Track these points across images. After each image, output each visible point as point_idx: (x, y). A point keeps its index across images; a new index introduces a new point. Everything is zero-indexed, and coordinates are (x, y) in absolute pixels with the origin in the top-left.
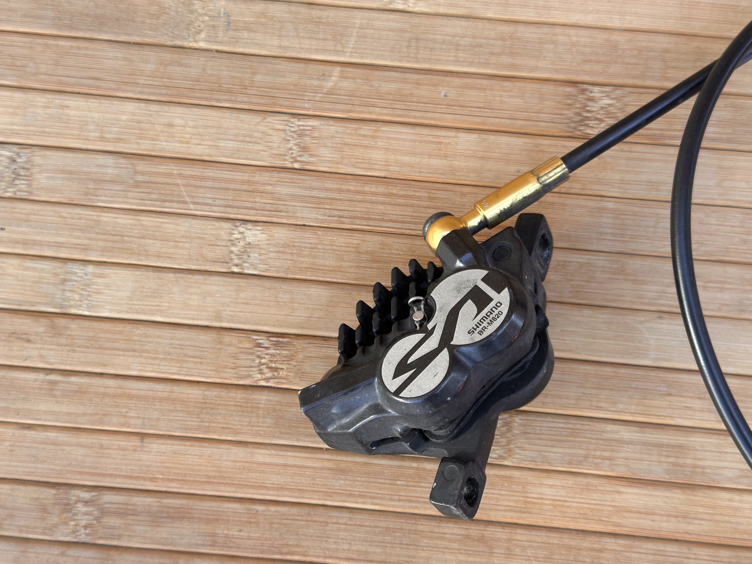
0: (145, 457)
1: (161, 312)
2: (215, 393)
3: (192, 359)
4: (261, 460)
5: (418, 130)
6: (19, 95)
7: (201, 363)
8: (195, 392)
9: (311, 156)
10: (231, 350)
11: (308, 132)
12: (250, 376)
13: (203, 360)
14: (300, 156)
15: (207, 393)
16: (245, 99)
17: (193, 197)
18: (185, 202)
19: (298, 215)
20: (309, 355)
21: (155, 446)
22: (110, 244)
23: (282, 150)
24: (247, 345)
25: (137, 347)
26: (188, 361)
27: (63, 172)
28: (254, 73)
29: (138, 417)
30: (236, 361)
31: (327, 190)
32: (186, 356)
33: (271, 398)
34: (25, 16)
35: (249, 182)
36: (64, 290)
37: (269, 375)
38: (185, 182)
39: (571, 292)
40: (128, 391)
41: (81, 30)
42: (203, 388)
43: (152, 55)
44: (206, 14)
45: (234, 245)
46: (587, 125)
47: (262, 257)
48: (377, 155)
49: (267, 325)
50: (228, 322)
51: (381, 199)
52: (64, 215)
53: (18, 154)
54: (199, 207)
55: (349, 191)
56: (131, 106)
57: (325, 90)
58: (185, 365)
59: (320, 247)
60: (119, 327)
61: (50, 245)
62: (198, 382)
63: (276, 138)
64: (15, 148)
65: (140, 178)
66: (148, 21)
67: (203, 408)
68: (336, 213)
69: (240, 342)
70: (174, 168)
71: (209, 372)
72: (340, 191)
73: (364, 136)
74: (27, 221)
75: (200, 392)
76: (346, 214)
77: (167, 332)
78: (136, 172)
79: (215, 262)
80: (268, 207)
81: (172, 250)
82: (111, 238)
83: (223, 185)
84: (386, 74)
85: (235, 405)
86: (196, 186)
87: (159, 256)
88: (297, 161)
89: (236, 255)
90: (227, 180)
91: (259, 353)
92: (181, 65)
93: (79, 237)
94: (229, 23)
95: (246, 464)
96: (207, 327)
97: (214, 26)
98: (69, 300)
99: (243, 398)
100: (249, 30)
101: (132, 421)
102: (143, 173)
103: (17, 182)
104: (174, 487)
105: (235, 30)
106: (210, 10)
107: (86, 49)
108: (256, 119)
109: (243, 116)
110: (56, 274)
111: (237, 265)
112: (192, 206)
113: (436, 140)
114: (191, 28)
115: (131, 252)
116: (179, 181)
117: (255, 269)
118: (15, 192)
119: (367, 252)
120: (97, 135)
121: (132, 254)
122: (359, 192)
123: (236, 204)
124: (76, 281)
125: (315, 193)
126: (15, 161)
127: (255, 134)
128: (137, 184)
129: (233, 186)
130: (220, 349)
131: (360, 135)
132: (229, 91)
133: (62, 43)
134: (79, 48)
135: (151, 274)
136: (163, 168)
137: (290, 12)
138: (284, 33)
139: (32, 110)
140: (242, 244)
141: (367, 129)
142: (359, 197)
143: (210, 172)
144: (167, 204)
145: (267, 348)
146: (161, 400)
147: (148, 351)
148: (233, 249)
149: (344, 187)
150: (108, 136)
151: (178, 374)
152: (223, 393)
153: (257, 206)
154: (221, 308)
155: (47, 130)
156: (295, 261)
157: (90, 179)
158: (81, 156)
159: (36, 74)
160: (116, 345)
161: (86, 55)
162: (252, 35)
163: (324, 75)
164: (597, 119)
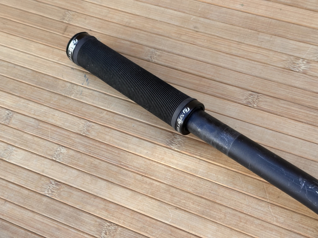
0: (4, 207)
1: (28, 166)
2: (32, 194)
3: (30, 182)
4: (37, 218)
5: (122, 133)
6: (18, 98)
7: (32, 184)
8: (27, 192)
9: (89, 133)
10: (42, 182)
11: (91, 126)
12: (44, 192)
13: (33, 183)
14: (86, 132)
15: (30, 193)
16: (77, 113)
17: (51, 136)
18: (48, 137)
19: (78, 148)
20: (65, 190)
21: (8, 205)
22: (23, 143)
23: (81, 130)
24: (48, 182)
25: (16, 174)
26: (28, 182)
27: (19, 120)
28: (82, 107)
29: (7, 195)
30: (42, 186)
31: (89, 143)
32: (29, 180)
33: (48, 200)
34: (29, 80)
35: (69, 136)
36: (4, 152)
37: (50, 193)
38: (51, 131)
39: (151, 193)
40: (8, 186)
41: (42, 86)
42: (29, 191)
43: (57, 96)
44: (76, 90)
45: (57, 152)
46: (172, 145)
47: (63, 157)
48: (108, 137)
49: (56, 178)
50: (45, 174)
51: (104, 150)
52: (14, 132)
53: (10, 113)
54: (52, 139)
55: (96, 145)
56: (46, 108)
57: (100, 116)
58: (27, 183)
59: (81, 159)
60: (14, 167)
61: (6, 139)
62: (29, 189)
63: (81, 126)
64: (10, 111)
65: (39, 127)
66: (60, 88)
67: (27, 197)
68: (90, 150)
69: (46, 180)
70: (49, 127)
71: (33, 187)
72: (93, 145)
73: (106, 131)
74: (4, 131)
75: (28, 192)
76: (92, 151)
77: (26, 172)
78: (39, 125)
79: (49, 155)
80: (71, 144)
81: (39, 149)
82: (24, 141)
83: (61, 135)
84: (119, 116)
85: (36, 199)
86: (54, 133)
87: (34, 149)
88: (84, 133)
89: (56, 155)
90: (63, 134)
91: (50, 185)
92: (64, 101)
93: (15, 139)
94: (81, 93)
95: (31, 219)
96: (39, 174)
97: (77, 93)
98: (4, 155)
99: (39, 198)
100: (86, 96)
101: (5, 196)
102: (41, 126)
103: (6, 120)
104: (8, 219)
105: (82, 95)
106: (78, 89)
107: (41, 91)
108: (78, 119)
109: (75, 118)
110: (4, 147)
111: (55, 158)
112: (50, 138)
113: (126, 138)
114: (71, 92)
115: (27, 146)
116: (49, 131)
117: (60, 160)
118: (4, 123)
119: (94, 164)
120: (33, 113)
121: (27, 147)
122: (98, 146)
123: (62, 141)
124: (9, 151)
125: (86, 143)
126: (9, 114)
127: (76, 123)
128: (38, 129)
129: (64, 136)
130: (39, 181)
131: (105, 131)
132: (74, 111)
133: (35, 88)
134: (39, 91)
135: (30, 154)
136: (47, 126)
137: (99, 94)
138: (95, 99)
139: (19, 103)
140: (59, 152)
141: (107, 130)
142: (98, 148)
143: (59, 130)
144: (43, 136)
145: (53, 184)
146: (16, 191)
147: (19, 176)
148: (56, 153)
149: (95, 144)
150: (36, 114)
151: (24, 185)
152: (34, 194)
153: (68, 143)
154: (45, 169)
155: (21, 109)
156: (72, 161)
157: (26, 124)
158: (26, 117)
159: (25, 94)
160: (11, 172)
161: (40, 93)
162: (86, 98)
163: (102, 112)
164: (175, 144)
